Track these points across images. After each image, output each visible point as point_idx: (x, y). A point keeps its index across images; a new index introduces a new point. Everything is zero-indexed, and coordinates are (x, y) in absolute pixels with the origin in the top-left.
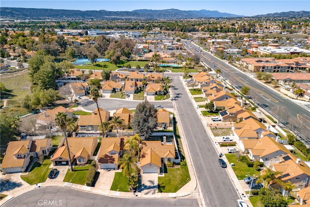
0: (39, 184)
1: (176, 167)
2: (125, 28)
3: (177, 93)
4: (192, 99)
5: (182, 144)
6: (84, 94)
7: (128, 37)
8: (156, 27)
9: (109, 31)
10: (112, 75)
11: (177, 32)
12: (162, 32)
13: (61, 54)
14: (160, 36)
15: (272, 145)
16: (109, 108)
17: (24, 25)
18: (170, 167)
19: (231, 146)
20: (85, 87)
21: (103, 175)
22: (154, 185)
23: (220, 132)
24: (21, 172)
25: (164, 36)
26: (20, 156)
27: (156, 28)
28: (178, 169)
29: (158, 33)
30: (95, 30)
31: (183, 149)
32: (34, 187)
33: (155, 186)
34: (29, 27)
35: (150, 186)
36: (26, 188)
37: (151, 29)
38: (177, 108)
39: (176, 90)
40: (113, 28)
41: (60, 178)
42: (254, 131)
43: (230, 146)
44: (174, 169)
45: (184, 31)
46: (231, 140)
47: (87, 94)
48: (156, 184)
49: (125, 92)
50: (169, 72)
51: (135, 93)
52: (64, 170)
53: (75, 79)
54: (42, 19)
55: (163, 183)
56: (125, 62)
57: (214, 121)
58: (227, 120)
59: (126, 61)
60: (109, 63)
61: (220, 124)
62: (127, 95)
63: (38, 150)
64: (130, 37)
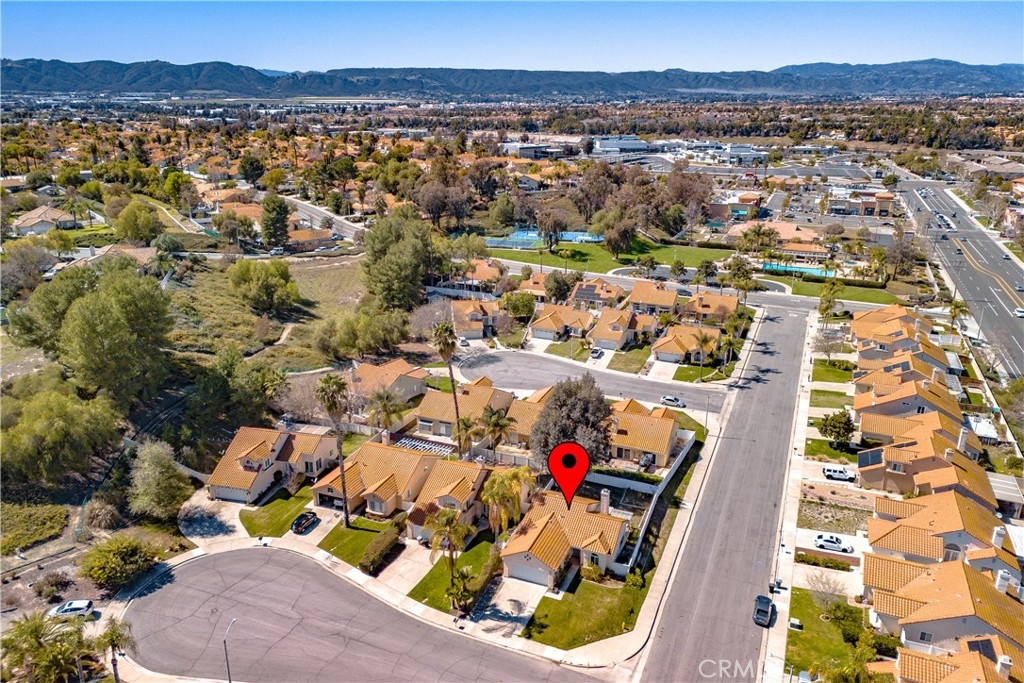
0: (266, 540)
1: (611, 584)
2: (721, 133)
3: (764, 368)
4: (802, 394)
5: (671, 526)
6: (481, 334)
7: (716, 161)
8: (836, 127)
9: (661, 142)
10: (581, 285)
11: (910, 148)
12: (852, 145)
13: (477, 213)
14: (836, 160)
15: (959, 596)
16: (526, 382)
17: (435, 119)
18: (593, 580)
19: (831, 567)
20: (490, 314)
21: (410, 555)
22: (522, 615)
23: (827, 517)
24: (245, 502)
25: (849, 163)
26: (250, 465)
27: (833, 132)
28: (612, 592)
29: (830, 152)
30: (620, 139)
31: (666, 543)
32: (255, 542)
33: (521, 618)
34: (447, 125)
35: (507, 614)
36: (241, 540)
37: (814, 136)
38: (732, 414)
39: (767, 355)
40: (682, 130)
41: (316, 536)
42: (938, 536)
43: (828, 567)
44: (601, 589)
45: (942, 146)
46: (845, 551)
47: (489, 334)
48: (527, 613)
49: (592, 341)
50: (782, 294)
51: (623, 349)
52: (329, 519)
53: (477, 289)
54: (492, 101)
55: (546, 616)
56: (652, 248)
57: (829, 477)
58: (876, 484)
59: (658, 245)
60: (599, 248)
61: (842, 493)
62: (595, 352)
63: (294, 459)
64: (724, 162)
